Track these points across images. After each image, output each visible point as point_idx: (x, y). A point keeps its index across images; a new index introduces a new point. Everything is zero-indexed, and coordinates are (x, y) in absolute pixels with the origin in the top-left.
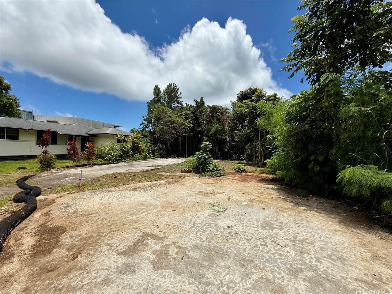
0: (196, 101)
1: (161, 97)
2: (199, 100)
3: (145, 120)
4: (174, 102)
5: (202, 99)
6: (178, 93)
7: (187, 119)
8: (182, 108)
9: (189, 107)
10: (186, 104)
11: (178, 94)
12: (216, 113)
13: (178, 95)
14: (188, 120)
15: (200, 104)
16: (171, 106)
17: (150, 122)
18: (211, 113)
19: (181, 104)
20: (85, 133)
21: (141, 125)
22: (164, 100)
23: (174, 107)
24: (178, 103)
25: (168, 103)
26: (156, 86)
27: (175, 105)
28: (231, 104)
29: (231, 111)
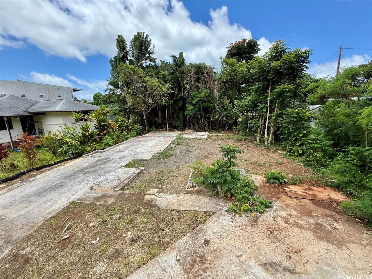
0: (174, 57)
1: (127, 53)
2: (178, 56)
3: (110, 84)
4: (146, 59)
5: (181, 54)
6: (150, 46)
7: (165, 82)
8: (157, 67)
9: (165, 65)
10: (161, 61)
11: (150, 48)
12: (203, 74)
13: (150, 50)
14: (167, 84)
15: (179, 62)
16: (142, 64)
17: (117, 86)
18: (196, 74)
19: (155, 62)
20: (24, 110)
21: (106, 91)
22: (133, 56)
23: (147, 66)
24: (151, 60)
25: (138, 60)
26: (119, 36)
27: (148, 64)
28: (221, 61)
29: (219, 70)
